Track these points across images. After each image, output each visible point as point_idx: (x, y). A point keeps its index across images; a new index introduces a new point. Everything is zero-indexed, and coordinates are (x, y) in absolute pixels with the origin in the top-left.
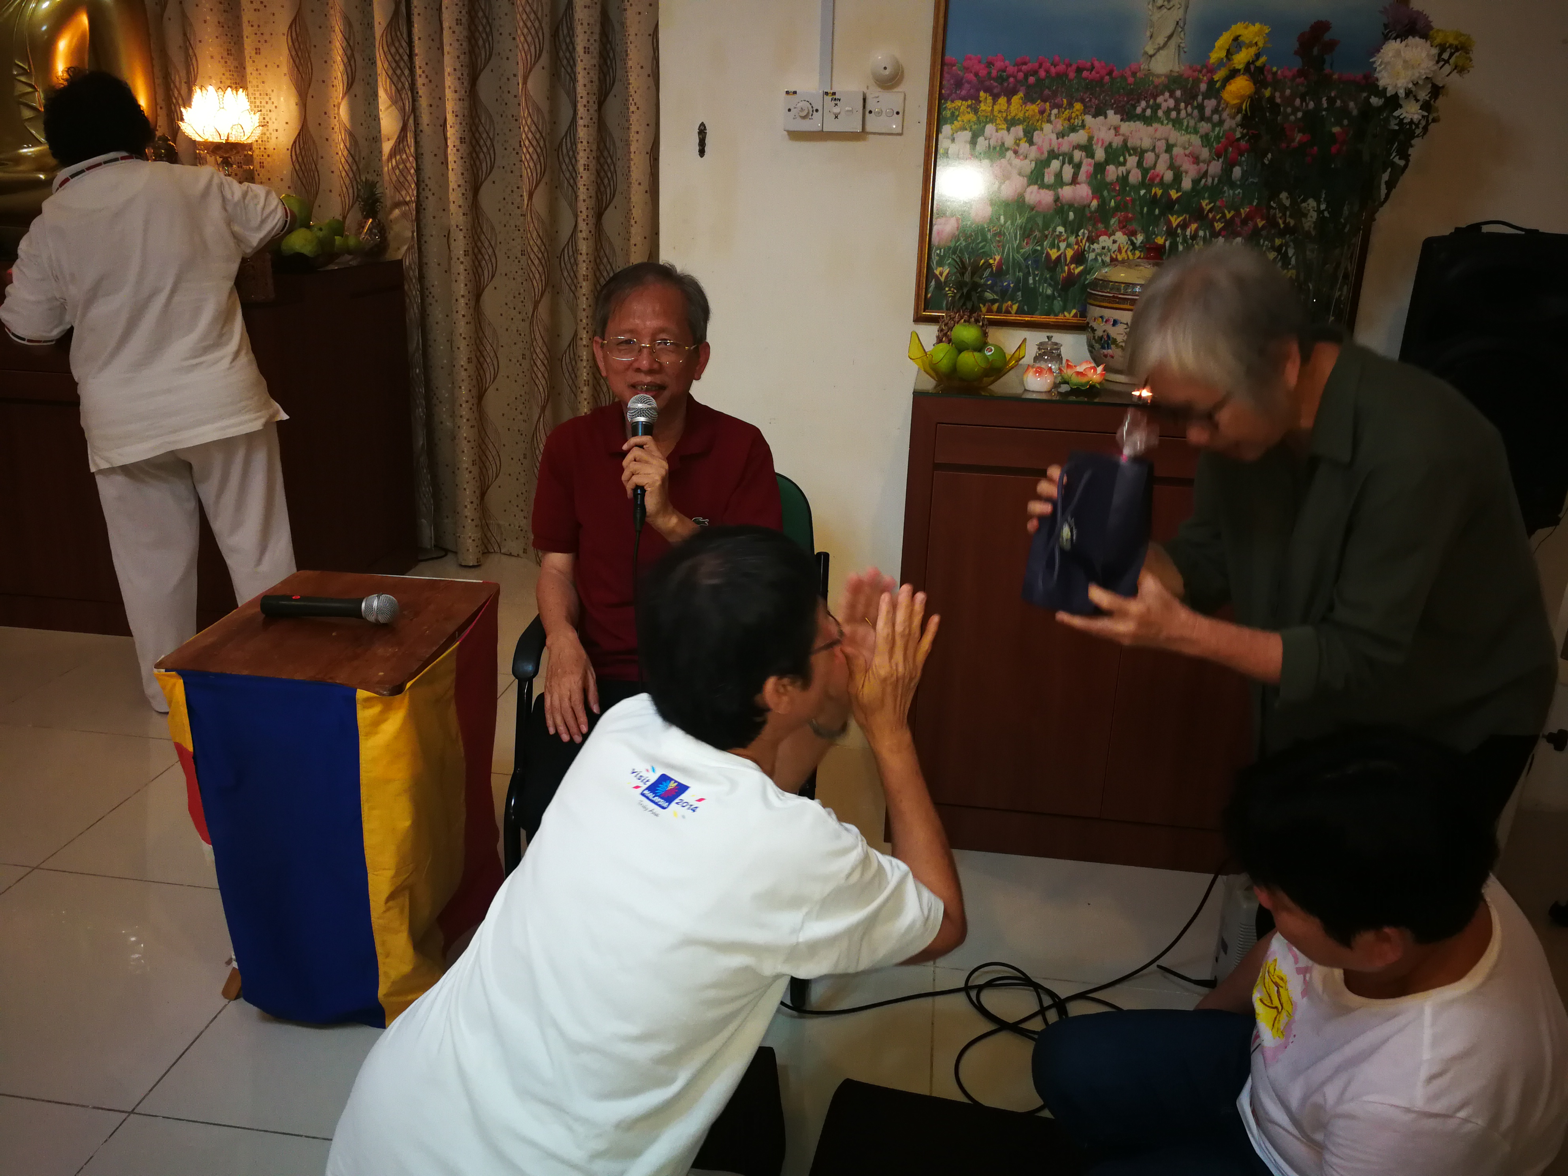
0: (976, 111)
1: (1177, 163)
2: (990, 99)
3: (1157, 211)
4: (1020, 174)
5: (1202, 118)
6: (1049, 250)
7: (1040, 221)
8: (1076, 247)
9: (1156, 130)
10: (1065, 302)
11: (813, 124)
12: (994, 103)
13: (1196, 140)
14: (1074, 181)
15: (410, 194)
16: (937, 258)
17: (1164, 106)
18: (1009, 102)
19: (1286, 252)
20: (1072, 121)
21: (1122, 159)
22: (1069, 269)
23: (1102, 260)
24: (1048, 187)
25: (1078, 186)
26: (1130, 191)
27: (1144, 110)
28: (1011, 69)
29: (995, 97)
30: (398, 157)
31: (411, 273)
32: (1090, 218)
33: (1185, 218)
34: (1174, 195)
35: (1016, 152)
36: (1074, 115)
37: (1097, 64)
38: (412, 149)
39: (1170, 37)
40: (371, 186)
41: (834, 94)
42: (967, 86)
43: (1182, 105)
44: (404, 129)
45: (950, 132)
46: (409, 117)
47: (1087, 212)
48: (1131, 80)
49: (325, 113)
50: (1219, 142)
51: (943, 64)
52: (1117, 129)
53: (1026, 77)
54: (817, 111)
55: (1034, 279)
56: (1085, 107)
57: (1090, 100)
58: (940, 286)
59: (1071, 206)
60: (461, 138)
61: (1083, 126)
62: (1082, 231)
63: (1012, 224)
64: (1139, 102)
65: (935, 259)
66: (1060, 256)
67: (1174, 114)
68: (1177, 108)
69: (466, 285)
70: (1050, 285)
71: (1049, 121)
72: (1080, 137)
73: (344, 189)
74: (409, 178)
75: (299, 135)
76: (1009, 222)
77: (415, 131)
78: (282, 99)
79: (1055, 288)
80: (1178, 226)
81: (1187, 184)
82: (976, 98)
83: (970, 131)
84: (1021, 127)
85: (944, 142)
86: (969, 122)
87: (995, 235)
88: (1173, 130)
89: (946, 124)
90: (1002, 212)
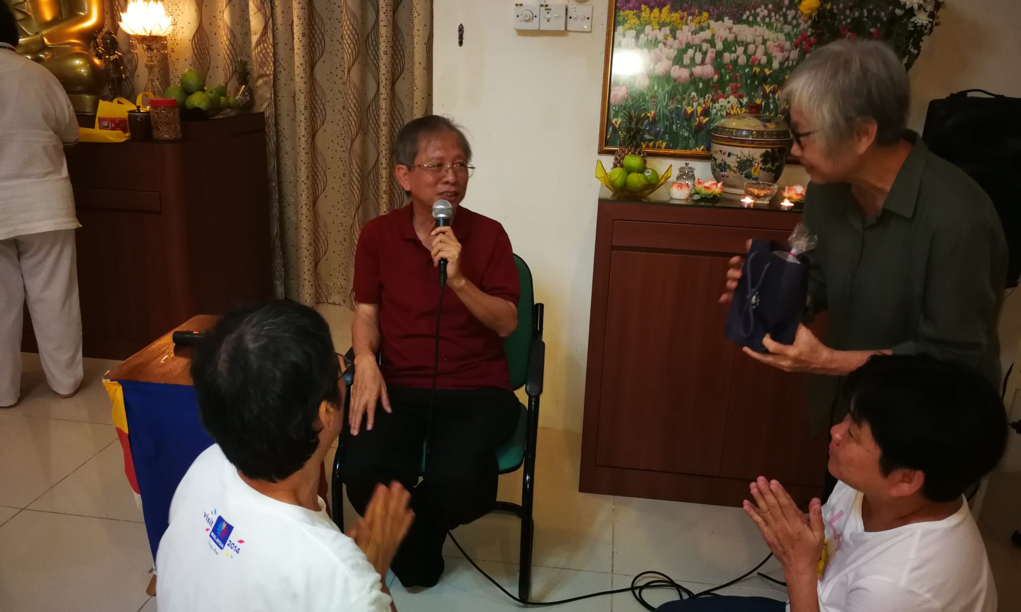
0: (639, 17)
1: (770, 51)
2: (648, 10)
3: (756, 83)
4: (667, 58)
5: (786, 22)
6: (686, 108)
7: (680, 88)
8: (704, 105)
9: (756, 30)
10: (697, 141)
11: (533, 26)
12: (651, 12)
13: (782, 36)
14: (703, 63)
15: (269, 70)
16: (614, 112)
17: (761, 14)
18: (660, 11)
20: (701, 24)
21: (733, 48)
22: (699, 120)
23: (721, 114)
24: (686, 67)
25: (705, 66)
26: (739, 69)
27: (748, 17)
29: (652, 9)
30: (262, 46)
31: (270, 121)
32: (713, 87)
33: (774, 88)
34: (767, 72)
35: (665, 44)
36: (702, 20)
38: (271, 41)
40: (244, 64)
41: (547, 6)
42: (633, 2)
43: (773, 14)
44: (266, 27)
45: (622, 31)
46: (269, 19)
47: (711, 83)
49: (214, 17)
50: (796, 38)
52: (730, 29)
54: (536, 16)
55: (676, 126)
56: (710, 15)
57: (713, 11)
58: (615, 130)
59: (700, 79)
60: (303, 33)
61: (708, 27)
62: (708, 95)
63: (663, 90)
64: (744, 12)
65: (612, 113)
66: (694, 110)
67: (767, 20)
68: (769, 16)
69: (306, 129)
70: (687, 130)
71: (686, 24)
72: (706, 34)
73: (227, 67)
74: (269, 59)
75: (197, 31)
76: (660, 89)
77: (273, 29)
78: (186, 7)
79: (690, 132)
80: (770, 92)
81: (776, 65)
82: (639, 9)
83: (635, 30)
84: (668, 28)
85: (618, 37)
86: (635, 24)
87: (651, 97)
88: (767, 30)
89: (619, 25)
90: (656, 82)
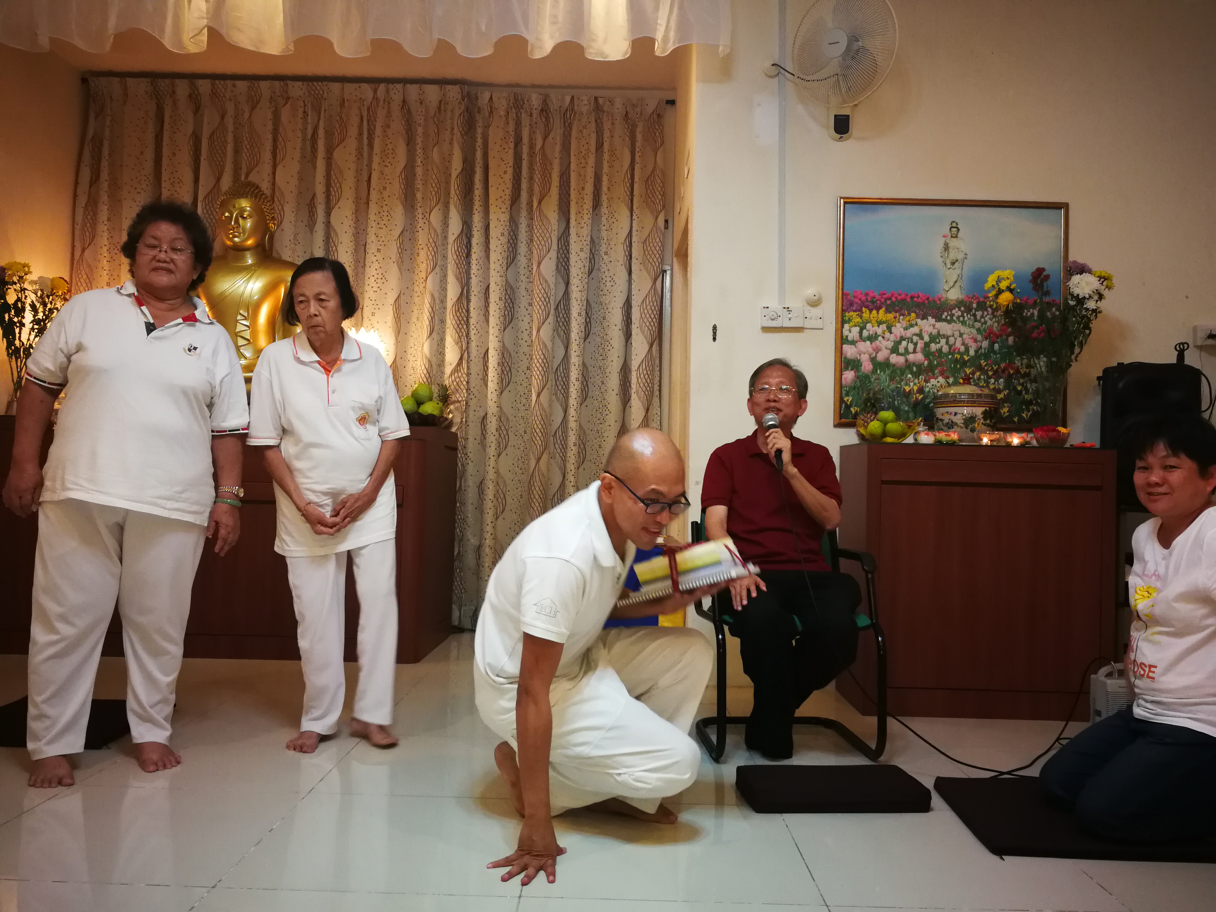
0: (861, 317)
1: (966, 342)
2: (868, 312)
3: (958, 366)
4: (886, 348)
5: (976, 320)
6: (905, 387)
7: (898, 372)
8: (918, 385)
9: (953, 326)
10: (915, 413)
11: (776, 324)
12: (870, 314)
13: (974, 331)
15: (462, 396)
17: (956, 314)
18: (878, 313)
19: (1026, 385)
20: (911, 322)
21: (938, 340)
22: (916, 396)
23: (933, 392)
24: (902, 355)
25: (917, 354)
26: (944, 356)
27: (946, 317)
28: (878, 297)
29: (871, 311)
31: (461, 441)
32: (925, 370)
33: (973, 370)
34: (966, 358)
35: (883, 337)
36: (911, 319)
37: (920, 295)
38: (465, 370)
39: (956, 282)
41: (788, 308)
42: (855, 305)
43: (965, 314)
44: (461, 359)
45: (848, 328)
46: (465, 351)
47: (923, 367)
48: (938, 302)
50: (985, 332)
51: (843, 294)
52: (934, 326)
53: (886, 301)
54: (779, 316)
55: (898, 402)
56: (917, 315)
57: (919, 312)
58: (848, 407)
59: (914, 364)
60: (498, 363)
61: (916, 324)
62: (921, 377)
63: (884, 373)
64: (943, 313)
65: (844, 393)
66: (910, 390)
67: (961, 319)
70: (907, 405)
71: (899, 322)
72: (916, 330)
74: (462, 387)
76: (882, 373)
77: (468, 360)
79: (909, 406)
80: (970, 373)
81: (972, 352)
82: (861, 310)
83: (859, 326)
84: (885, 325)
85: (846, 332)
86: (858, 322)
87: (876, 379)
88: (962, 326)
89: (846, 323)
90: (878, 367)
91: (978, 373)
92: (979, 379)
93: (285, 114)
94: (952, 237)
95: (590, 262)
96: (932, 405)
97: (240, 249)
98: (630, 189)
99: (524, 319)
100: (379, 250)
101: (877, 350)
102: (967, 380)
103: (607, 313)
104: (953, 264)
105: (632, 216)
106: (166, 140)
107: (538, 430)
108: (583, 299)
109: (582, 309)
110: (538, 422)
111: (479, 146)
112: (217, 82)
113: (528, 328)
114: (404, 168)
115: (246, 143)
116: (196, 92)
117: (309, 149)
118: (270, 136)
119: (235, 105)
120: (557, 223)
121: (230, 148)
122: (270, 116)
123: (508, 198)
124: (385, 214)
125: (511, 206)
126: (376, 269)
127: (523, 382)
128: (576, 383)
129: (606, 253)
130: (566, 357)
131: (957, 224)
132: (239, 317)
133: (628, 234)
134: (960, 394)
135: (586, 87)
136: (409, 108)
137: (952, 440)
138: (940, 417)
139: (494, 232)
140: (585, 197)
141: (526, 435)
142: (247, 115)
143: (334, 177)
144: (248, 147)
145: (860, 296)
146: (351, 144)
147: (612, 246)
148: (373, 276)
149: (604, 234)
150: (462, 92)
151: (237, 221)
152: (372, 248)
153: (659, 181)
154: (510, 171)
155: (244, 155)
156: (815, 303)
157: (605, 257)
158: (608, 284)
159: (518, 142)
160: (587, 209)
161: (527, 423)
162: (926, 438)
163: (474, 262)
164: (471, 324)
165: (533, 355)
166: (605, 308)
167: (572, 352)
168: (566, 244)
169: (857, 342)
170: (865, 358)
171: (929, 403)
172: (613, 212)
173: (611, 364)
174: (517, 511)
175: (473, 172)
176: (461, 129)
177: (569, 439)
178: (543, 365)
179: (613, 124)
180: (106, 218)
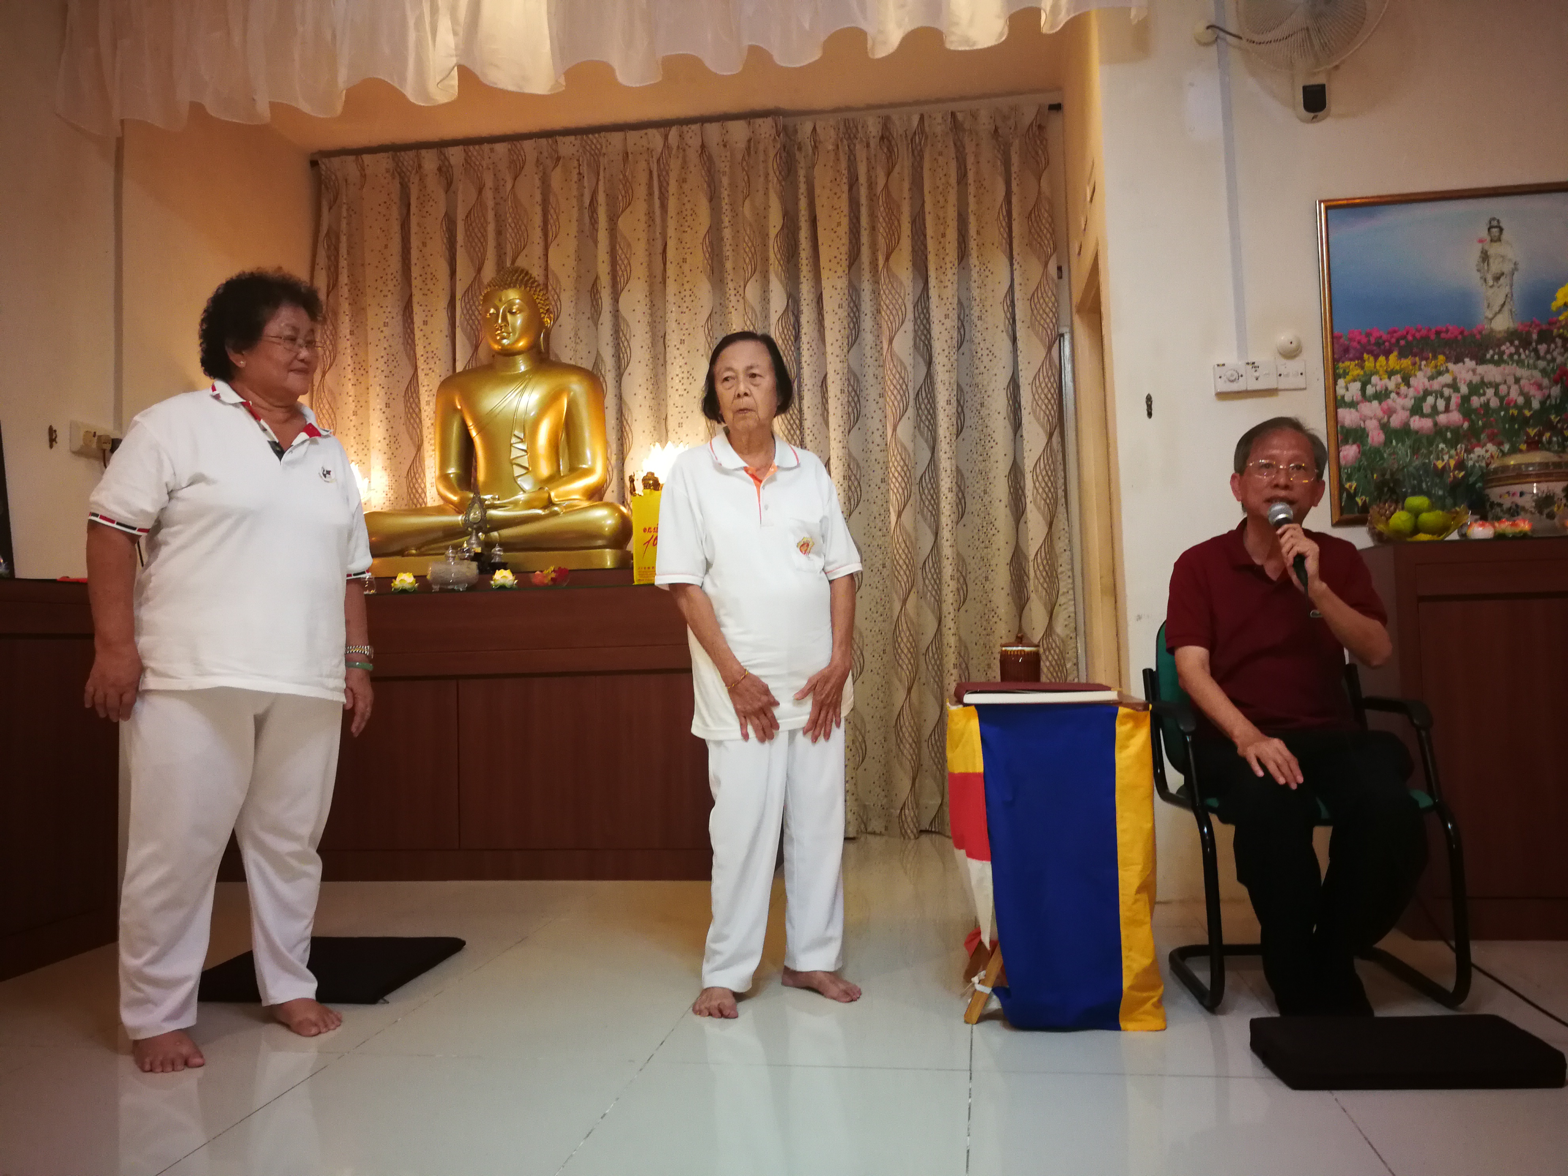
0: (1362, 368)
1: (1526, 390)
2: (1372, 359)
3: (1516, 426)
4: (1403, 408)
5: (1538, 358)
6: (1435, 462)
7: (1424, 441)
8: (1456, 457)
9: (1504, 369)
11: (1235, 387)
12: (1376, 361)
13: (1537, 374)
14: (1447, 410)
16: (1346, 476)
17: (1507, 352)
18: (1387, 359)
20: (1438, 368)
21: (1481, 391)
22: (1454, 475)
23: (1479, 466)
24: (1427, 416)
25: (1450, 413)
26: (1492, 414)
27: (1493, 356)
28: (1385, 336)
29: (1376, 358)
32: (1464, 436)
33: (1539, 431)
34: (1527, 413)
35: (1398, 394)
36: (1439, 364)
37: (1450, 328)
39: (1503, 305)
41: (1253, 363)
42: (1353, 351)
43: (1521, 350)
45: (1344, 385)
47: (1461, 431)
48: (1478, 336)
50: (1554, 374)
51: (1333, 337)
52: (1474, 371)
53: (1398, 340)
54: (1242, 376)
55: (1427, 484)
56: (1447, 358)
58: (1351, 497)
59: (1447, 428)
61: (1447, 371)
62: (1459, 446)
63: (1403, 444)
64: (1487, 351)
65: (1344, 477)
66: (1446, 464)
67: (1516, 357)
68: (1517, 352)
70: (1440, 488)
71: (1420, 369)
72: (1446, 379)
76: (1400, 445)
79: (1444, 489)
80: (1535, 436)
81: (1536, 405)
82: (1361, 358)
83: (1360, 380)
84: (1399, 376)
85: (1340, 391)
86: (1358, 375)
87: (1390, 455)
88: (1518, 368)
89: (1340, 378)
90: (1393, 437)
91: (1548, 435)
92: (1550, 442)
93: (556, 178)
94: (1492, 241)
95: (959, 331)
96: (1479, 485)
97: (509, 354)
98: (1007, 229)
99: (875, 416)
100: (682, 342)
101: (1390, 412)
102: (1534, 445)
103: (986, 397)
104: (1497, 278)
105: (1012, 265)
106: (414, 228)
107: (901, 562)
108: (952, 381)
109: (952, 395)
110: (901, 551)
111: (803, 194)
112: (471, 148)
113: (880, 427)
114: (708, 231)
115: (510, 220)
116: (447, 163)
117: (587, 219)
118: (538, 209)
119: (495, 175)
120: (911, 284)
121: (491, 228)
122: (537, 183)
123: (844, 257)
124: (688, 293)
125: (850, 267)
126: (680, 367)
127: (876, 500)
128: (949, 495)
129: (980, 318)
130: (933, 461)
131: (1498, 221)
132: (514, 440)
133: (1008, 291)
134: (1528, 465)
135: (939, 101)
136: (709, 153)
137: (1520, 532)
138: (1497, 500)
139: (829, 304)
140: (947, 245)
141: (885, 569)
142: (509, 186)
143: (620, 252)
144: (513, 225)
145: (1358, 338)
146: (640, 207)
147: (988, 308)
148: (677, 375)
149: (976, 293)
150: (776, 126)
151: (504, 318)
152: (673, 339)
153: (1046, 215)
154: (845, 221)
155: (508, 235)
156: (1291, 353)
157: (979, 323)
158: (985, 359)
159: (853, 183)
160: (951, 262)
161: (885, 553)
162: (1480, 531)
163: (804, 347)
164: (806, 427)
165: (888, 462)
166: (983, 391)
167: (942, 454)
168: (925, 311)
169: (1358, 403)
170: (1372, 426)
171: (1475, 483)
172: (986, 262)
173: (996, 465)
174: (880, 672)
175: (798, 228)
176: (777, 173)
177: (944, 570)
178: (903, 474)
179: (977, 145)
180: (348, 331)
